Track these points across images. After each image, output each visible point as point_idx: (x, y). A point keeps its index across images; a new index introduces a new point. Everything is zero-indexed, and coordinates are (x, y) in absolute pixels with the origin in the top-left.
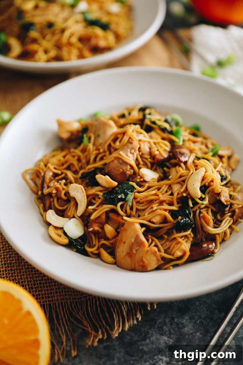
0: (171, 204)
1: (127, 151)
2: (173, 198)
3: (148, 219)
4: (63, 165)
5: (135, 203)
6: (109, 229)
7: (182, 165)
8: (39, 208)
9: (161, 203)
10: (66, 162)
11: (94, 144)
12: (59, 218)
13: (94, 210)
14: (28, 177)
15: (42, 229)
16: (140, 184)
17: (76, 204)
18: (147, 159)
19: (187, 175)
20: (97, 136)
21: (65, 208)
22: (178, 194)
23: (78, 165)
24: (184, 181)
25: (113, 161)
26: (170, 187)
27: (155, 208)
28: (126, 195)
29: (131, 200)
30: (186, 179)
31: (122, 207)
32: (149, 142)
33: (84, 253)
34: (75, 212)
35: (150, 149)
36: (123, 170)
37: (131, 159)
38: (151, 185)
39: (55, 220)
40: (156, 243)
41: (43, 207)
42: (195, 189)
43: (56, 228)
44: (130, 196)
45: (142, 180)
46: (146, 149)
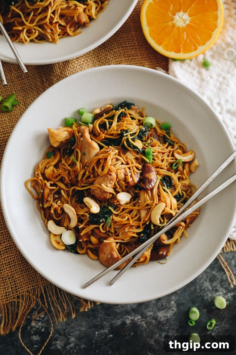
0: (138, 227)
1: (107, 183)
2: (139, 224)
3: (122, 239)
4: (57, 177)
5: (112, 224)
6: (94, 239)
7: (149, 192)
8: (41, 213)
9: (131, 226)
10: (59, 175)
11: (81, 161)
12: (57, 228)
13: (83, 228)
14: (29, 185)
15: (45, 236)
16: (116, 207)
17: (70, 220)
18: (123, 184)
19: (153, 205)
20: (83, 154)
21: (60, 218)
22: (144, 221)
23: (69, 178)
24: (150, 209)
25: (96, 189)
26: (139, 211)
27: (127, 231)
28: (106, 219)
29: (110, 223)
30: (151, 207)
31: (103, 226)
32: (124, 168)
33: (77, 253)
34: (69, 222)
35: (126, 175)
36: (104, 197)
37: (109, 188)
38: (125, 207)
39: (54, 229)
40: (127, 250)
41: (43, 213)
42: (155, 220)
43: (55, 235)
44: (109, 220)
45: (118, 203)
46: (122, 176)
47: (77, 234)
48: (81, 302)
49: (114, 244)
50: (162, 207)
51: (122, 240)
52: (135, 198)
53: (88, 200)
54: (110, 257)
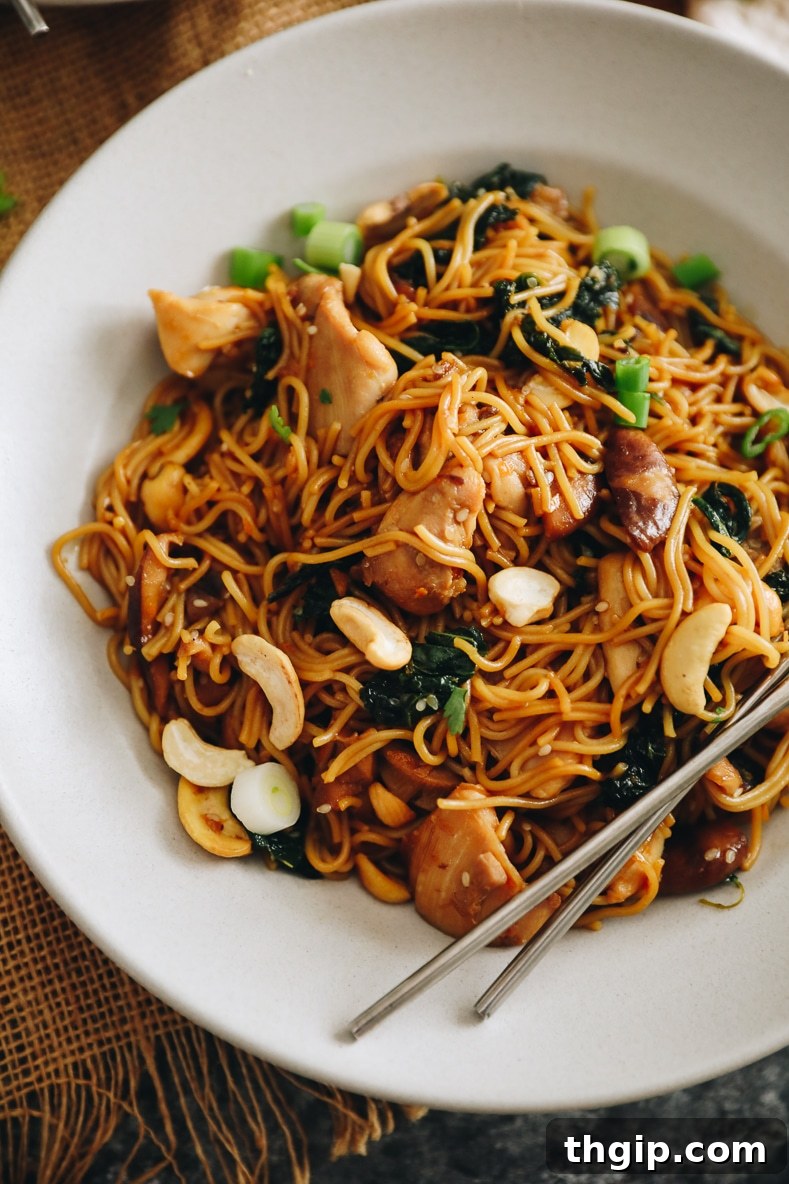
0: (601, 730)
1: (442, 519)
2: (608, 714)
3: (524, 789)
4: (199, 514)
5: (474, 720)
6: (386, 803)
7: (647, 559)
8: (129, 689)
9: (567, 728)
10: (211, 504)
11: (311, 434)
12: (208, 754)
13: (334, 749)
14: (71, 560)
15: (153, 795)
16: (489, 641)
17: (268, 712)
18: (514, 528)
19: (667, 617)
20: (322, 398)
21: (223, 706)
22: (628, 697)
23: (256, 516)
24: (653, 638)
25: (389, 554)
26: (600, 652)
27: (546, 749)
28: (444, 695)
29: (462, 717)
30: (661, 631)
31: (428, 736)
32: (522, 452)
33: (306, 872)
34: (265, 726)
36: (430, 589)
37: (451, 547)
38: (531, 639)
39: (196, 760)
40: (547, 850)
41: (142, 690)
42: (685, 690)
43: (200, 790)
44: (460, 703)
45: (498, 621)
46: (511, 487)
47: (305, 779)
48: (336, 1110)
49: (488, 819)
50: (715, 621)
51: (527, 795)
52: (578, 593)
53: (350, 612)
54: (471, 883)
